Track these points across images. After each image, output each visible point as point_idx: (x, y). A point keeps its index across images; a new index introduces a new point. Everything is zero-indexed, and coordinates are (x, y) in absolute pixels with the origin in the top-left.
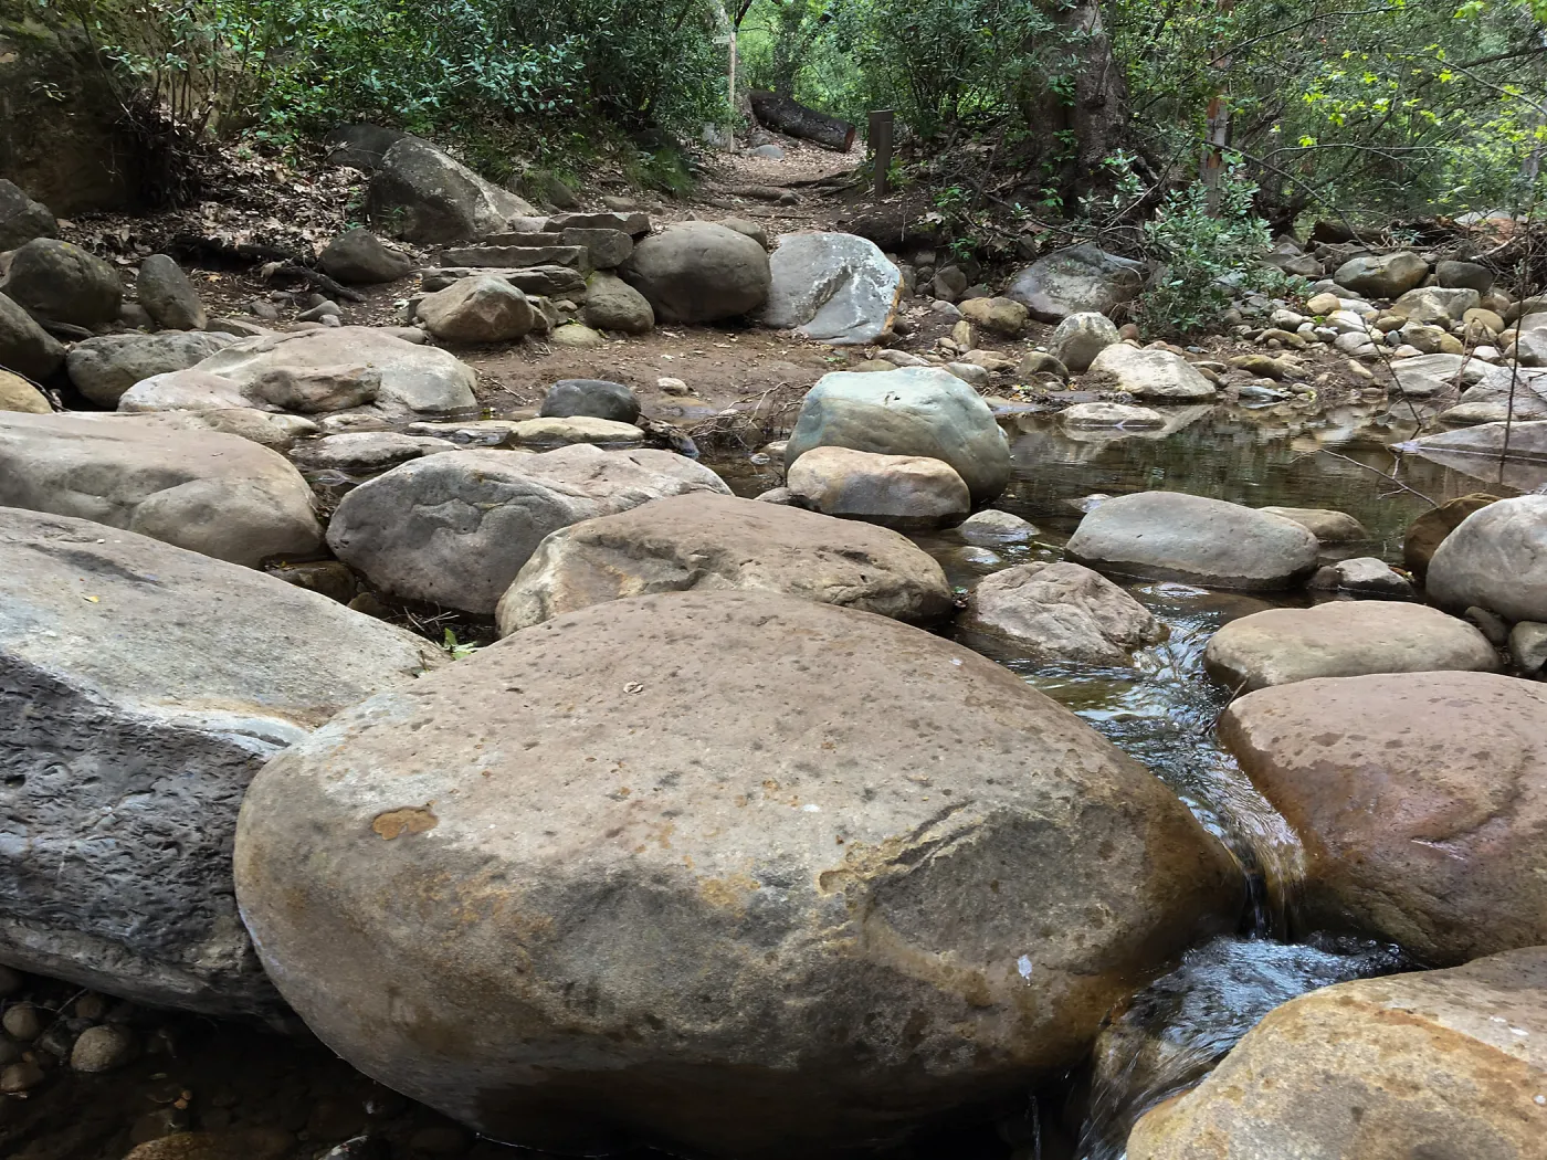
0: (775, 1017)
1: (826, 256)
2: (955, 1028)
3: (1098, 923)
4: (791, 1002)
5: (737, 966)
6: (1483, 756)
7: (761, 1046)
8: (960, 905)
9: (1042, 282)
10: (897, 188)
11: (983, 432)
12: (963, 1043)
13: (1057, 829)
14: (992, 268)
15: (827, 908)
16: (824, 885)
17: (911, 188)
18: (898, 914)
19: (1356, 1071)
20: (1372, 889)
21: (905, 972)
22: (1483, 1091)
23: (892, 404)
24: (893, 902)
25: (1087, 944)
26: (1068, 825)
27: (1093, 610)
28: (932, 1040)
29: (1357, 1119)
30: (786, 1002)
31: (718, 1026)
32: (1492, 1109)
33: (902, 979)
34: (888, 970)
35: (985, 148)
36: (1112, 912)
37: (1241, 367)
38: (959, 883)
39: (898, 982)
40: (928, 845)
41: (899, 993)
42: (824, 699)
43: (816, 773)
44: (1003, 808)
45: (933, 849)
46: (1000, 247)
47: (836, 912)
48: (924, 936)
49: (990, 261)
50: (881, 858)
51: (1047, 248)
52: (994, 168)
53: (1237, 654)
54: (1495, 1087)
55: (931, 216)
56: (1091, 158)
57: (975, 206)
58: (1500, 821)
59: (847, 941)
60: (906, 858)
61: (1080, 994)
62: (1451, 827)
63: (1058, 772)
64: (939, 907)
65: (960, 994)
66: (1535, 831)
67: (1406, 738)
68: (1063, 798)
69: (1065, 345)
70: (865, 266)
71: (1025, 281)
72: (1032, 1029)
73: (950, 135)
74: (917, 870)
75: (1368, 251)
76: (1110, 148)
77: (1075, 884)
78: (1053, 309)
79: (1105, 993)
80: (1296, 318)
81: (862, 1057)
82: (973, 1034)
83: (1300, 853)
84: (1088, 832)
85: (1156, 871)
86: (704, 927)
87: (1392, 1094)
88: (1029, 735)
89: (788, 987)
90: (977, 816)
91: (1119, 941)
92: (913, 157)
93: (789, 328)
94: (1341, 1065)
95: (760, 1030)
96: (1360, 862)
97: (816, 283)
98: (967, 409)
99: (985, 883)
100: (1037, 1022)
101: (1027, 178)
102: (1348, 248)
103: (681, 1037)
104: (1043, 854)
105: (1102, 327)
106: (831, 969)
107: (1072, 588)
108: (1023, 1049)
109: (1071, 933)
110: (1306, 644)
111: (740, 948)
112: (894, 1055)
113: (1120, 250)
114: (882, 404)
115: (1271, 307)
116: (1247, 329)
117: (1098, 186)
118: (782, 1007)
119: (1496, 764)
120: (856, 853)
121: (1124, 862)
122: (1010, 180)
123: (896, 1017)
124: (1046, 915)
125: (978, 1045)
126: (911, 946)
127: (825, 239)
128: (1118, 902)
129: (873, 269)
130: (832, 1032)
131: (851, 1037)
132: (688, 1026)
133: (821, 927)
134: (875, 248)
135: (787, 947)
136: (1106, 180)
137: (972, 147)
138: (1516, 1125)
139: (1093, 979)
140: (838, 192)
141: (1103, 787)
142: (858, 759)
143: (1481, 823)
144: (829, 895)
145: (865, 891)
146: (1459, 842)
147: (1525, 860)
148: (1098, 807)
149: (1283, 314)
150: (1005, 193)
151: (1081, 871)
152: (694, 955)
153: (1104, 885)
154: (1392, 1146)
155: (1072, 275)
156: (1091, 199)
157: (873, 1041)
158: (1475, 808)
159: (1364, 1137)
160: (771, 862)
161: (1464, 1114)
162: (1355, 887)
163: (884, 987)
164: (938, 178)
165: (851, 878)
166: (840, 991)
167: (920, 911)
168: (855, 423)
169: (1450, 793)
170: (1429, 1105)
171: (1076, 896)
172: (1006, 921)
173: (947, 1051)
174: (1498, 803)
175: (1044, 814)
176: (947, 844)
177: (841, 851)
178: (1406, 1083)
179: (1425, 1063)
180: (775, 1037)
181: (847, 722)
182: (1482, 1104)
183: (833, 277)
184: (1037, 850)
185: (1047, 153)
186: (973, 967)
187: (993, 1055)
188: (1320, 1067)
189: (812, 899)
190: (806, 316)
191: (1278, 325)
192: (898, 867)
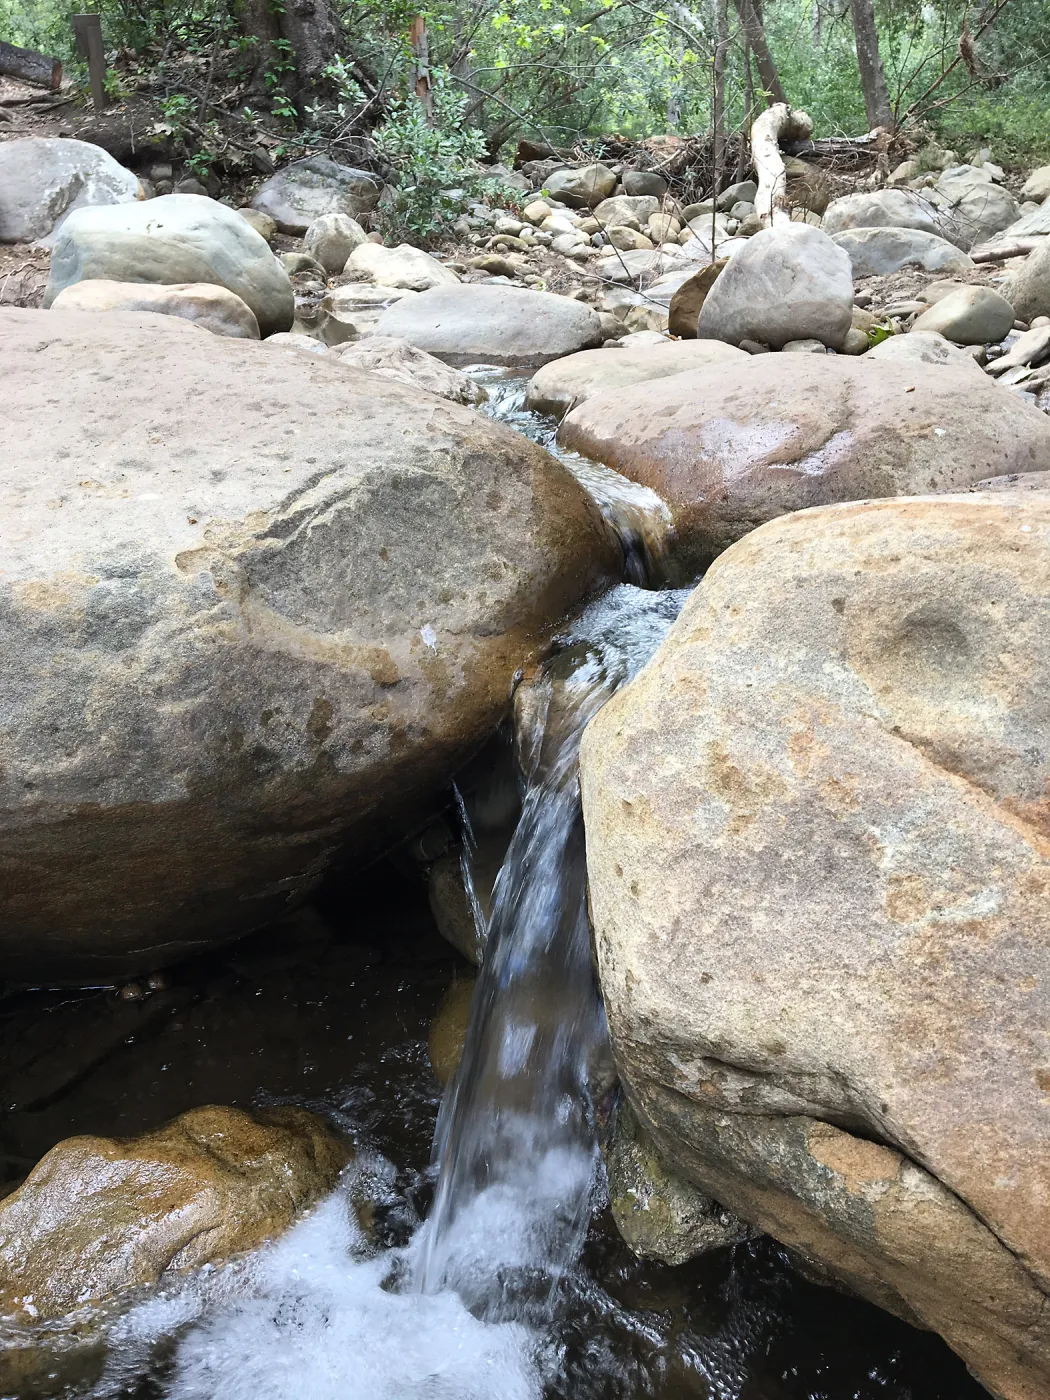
0: (149, 732)
1: (53, 163)
2: (365, 713)
3: (496, 577)
4: (168, 709)
5: (88, 680)
6: (814, 389)
7: (138, 774)
8: (348, 578)
9: (283, 195)
10: (117, 100)
11: (261, 260)
12: (376, 728)
13: (441, 483)
14: (232, 183)
15: (191, 591)
16: (182, 567)
17: (132, 100)
18: (280, 595)
19: (829, 565)
20: (739, 521)
21: (298, 655)
22: (968, 537)
23: (155, 233)
24: (271, 581)
25: (490, 601)
26: (452, 477)
27: (412, 372)
28: (339, 733)
29: (840, 611)
30: (159, 710)
31: (77, 761)
32: (980, 552)
33: (298, 665)
34: (278, 656)
35: (203, 60)
36: (510, 564)
37: (478, 267)
38: (343, 554)
39: (293, 668)
40: (302, 515)
41: (296, 682)
42: (139, 401)
43: (144, 466)
44: (379, 468)
45: (308, 519)
46: (236, 160)
47: (204, 595)
48: (314, 617)
49: (229, 174)
50: (248, 536)
51: (283, 161)
52: (216, 80)
53: (559, 385)
54: (980, 530)
55: (159, 127)
56: (310, 68)
57: (202, 115)
58: (842, 434)
59: (224, 626)
60: (276, 531)
61: (489, 655)
62: (801, 448)
63: (430, 428)
64: (325, 583)
65: (366, 674)
66: (876, 434)
67: (739, 393)
68: (442, 450)
69: (318, 248)
70: (98, 173)
71: (267, 192)
72: (446, 701)
73: (164, 48)
74: (292, 543)
75: (566, 166)
76: (327, 58)
77: (468, 541)
78: (298, 222)
79: (514, 651)
80: (516, 225)
81: (263, 767)
82: (385, 716)
83: (666, 509)
84: (473, 484)
85: (547, 515)
86: (33, 640)
87: (872, 573)
88: (389, 400)
89: (159, 691)
90: (351, 479)
91: (520, 593)
92: (128, 70)
93: (27, 243)
94: (811, 565)
95: (132, 753)
96: (725, 498)
97: (47, 192)
98: (238, 236)
99: (373, 551)
100: (450, 693)
101: (251, 89)
102: (549, 164)
103: (29, 786)
104: (431, 514)
105: (350, 228)
106: (210, 659)
107: (387, 353)
108: (441, 725)
109: (472, 593)
110: (621, 364)
111: (88, 658)
112: (298, 757)
113: (353, 162)
114: (144, 232)
115: (494, 217)
116: (476, 238)
117: (321, 97)
118: (156, 717)
119: (826, 393)
120: (215, 530)
121: (513, 512)
122: (235, 92)
123: (296, 711)
124: (442, 579)
125: (391, 728)
126: (301, 629)
127: (48, 145)
128: (513, 553)
129: (108, 177)
130: (224, 740)
131: (249, 742)
132: (36, 769)
133: (188, 613)
134: (105, 155)
135: (149, 645)
136: (329, 90)
137: (189, 59)
138: (1010, 557)
139: (501, 638)
140: (54, 108)
141: (480, 438)
142: (195, 447)
143: (827, 439)
144: (191, 576)
145: (236, 569)
146: (810, 460)
147: (871, 460)
148: (479, 456)
149: (506, 221)
150: (232, 105)
151: (472, 526)
152: (28, 678)
153: (498, 536)
154: (879, 625)
155: (312, 187)
156: (317, 108)
157: (273, 744)
158: (818, 429)
159: (851, 625)
160: (108, 553)
161: (952, 565)
162: (723, 523)
163: (279, 678)
164: (160, 89)
165: (216, 555)
166: (225, 687)
167: (304, 590)
168: (117, 257)
169: (794, 421)
170: (913, 569)
171: (470, 555)
172: (402, 591)
173: (359, 742)
174: (837, 421)
175: (424, 468)
176: (322, 511)
177: (198, 531)
178: (884, 559)
179: (899, 534)
180: (154, 761)
181: (174, 417)
182: (969, 550)
183: (65, 185)
184: (421, 510)
185: (266, 63)
186: (373, 644)
187: (410, 736)
188: (789, 575)
189: (172, 583)
190: (43, 228)
191: (502, 233)
192: (269, 541)
